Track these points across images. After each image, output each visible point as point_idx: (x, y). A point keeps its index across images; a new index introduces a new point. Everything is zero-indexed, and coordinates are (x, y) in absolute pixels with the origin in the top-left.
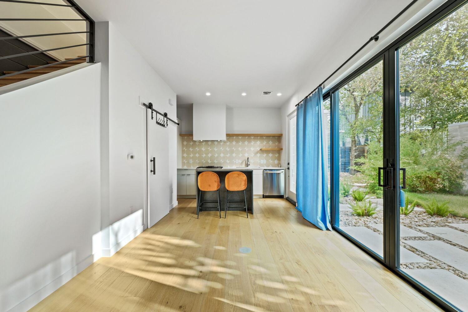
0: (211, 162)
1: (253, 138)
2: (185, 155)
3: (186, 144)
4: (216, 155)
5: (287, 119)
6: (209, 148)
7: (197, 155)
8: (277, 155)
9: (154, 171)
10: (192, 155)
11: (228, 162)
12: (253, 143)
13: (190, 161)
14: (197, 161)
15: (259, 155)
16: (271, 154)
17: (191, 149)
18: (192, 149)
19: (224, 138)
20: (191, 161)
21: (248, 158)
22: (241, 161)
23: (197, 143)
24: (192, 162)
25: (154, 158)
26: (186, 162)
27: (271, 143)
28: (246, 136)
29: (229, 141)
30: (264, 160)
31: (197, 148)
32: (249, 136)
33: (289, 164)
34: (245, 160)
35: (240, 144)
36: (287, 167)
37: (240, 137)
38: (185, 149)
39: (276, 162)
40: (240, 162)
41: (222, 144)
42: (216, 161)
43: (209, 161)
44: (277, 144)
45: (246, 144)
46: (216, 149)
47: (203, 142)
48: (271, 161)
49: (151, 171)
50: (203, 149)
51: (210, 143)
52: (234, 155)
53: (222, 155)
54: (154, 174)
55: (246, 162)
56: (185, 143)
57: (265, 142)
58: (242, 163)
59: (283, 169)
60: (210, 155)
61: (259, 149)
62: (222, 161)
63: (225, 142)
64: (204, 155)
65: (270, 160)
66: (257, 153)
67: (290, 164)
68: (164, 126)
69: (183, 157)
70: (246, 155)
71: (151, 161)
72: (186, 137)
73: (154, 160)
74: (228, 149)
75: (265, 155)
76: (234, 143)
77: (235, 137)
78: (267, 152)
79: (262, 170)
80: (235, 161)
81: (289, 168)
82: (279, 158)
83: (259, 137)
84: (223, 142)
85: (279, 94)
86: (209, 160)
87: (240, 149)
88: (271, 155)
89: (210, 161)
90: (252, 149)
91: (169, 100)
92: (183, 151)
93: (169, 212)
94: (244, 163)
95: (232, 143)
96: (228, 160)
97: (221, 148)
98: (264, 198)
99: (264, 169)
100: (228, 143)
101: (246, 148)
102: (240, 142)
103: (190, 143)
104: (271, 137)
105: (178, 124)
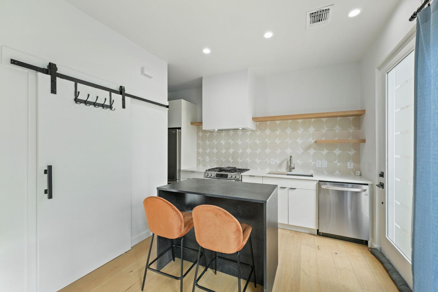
1: (302, 122)
2: (201, 150)
3: (202, 136)
4: (240, 151)
5: (378, 74)
6: (230, 141)
7: (215, 151)
8: (352, 152)
9: (49, 192)
10: (208, 151)
11: (258, 161)
12: (300, 131)
14: (215, 158)
15: (312, 151)
16: (337, 149)
17: (208, 143)
18: (209, 143)
19: (250, 125)
20: (207, 159)
21: (291, 157)
22: (279, 162)
23: (214, 134)
24: (208, 160)
25: (50, 167)
26: (201, 159)
27: (337, 129)
28: (288, 120)
29: (260, 130)
30: (323, 161)
31: (215, 141)
32: (294, 118)
33: (382, 175)
34: (287, 159)
35: (278, 132)
36: (377, 180)
37: (278, 122)
38: (200, 142)
39: (350, 165)
40: (278, 162)
41: (248, 133)
42: (239, 160)
43: (231, 160)
44: (351, 131)
45: (289, 133)
46: (240, 142)
47: (222, 132)
48: (338, 164)
49: (46, 192)
50: (223, 142)
51: (231, 133)
52: (268, 151)
53: (249, 151)
54: (50, 197)
55: (288, 162)
56: (201, 134)
57: (325, 128)
58: (280, 165)
59: (367, 184)
60: (231, 151)
61: (313, 141)
62: (249, 160)
63: (252, 131)
64: (224, 151)
65: (336, 162)
66: (309, 147)
67: (386, 175)
68: (110, 107)
69: (198, 153)
70: (289, 151)
71: (45, 172)
72: (201, 126)
73: (49, 171)
74: (258, 142)
75: (325, 152)
76: (268, 132)
77: (269, 122)
78: (330, 145)
79: (316, 183)
80: (269, 162)
81: (382, 185)
82: (357, 159)
83: (313, 120)
84: (251, 131)
85: (354, 13)
86: (231, 159)
87: (278, 141)
88: (337, 152)
90: (299, 141)
91: (142, 68)
92: (198, 144)
93: (132, 248)
94: (285, 165)
95: (265, 132)
96: (257, 159)
97: (248, 141)
98: (320, 235)
99: (319, 181)
100: (258, 133)
101: (288, 140)
102: (278, 129)
103: (207, 134)
104: (338, 118)
105: (167, 107)
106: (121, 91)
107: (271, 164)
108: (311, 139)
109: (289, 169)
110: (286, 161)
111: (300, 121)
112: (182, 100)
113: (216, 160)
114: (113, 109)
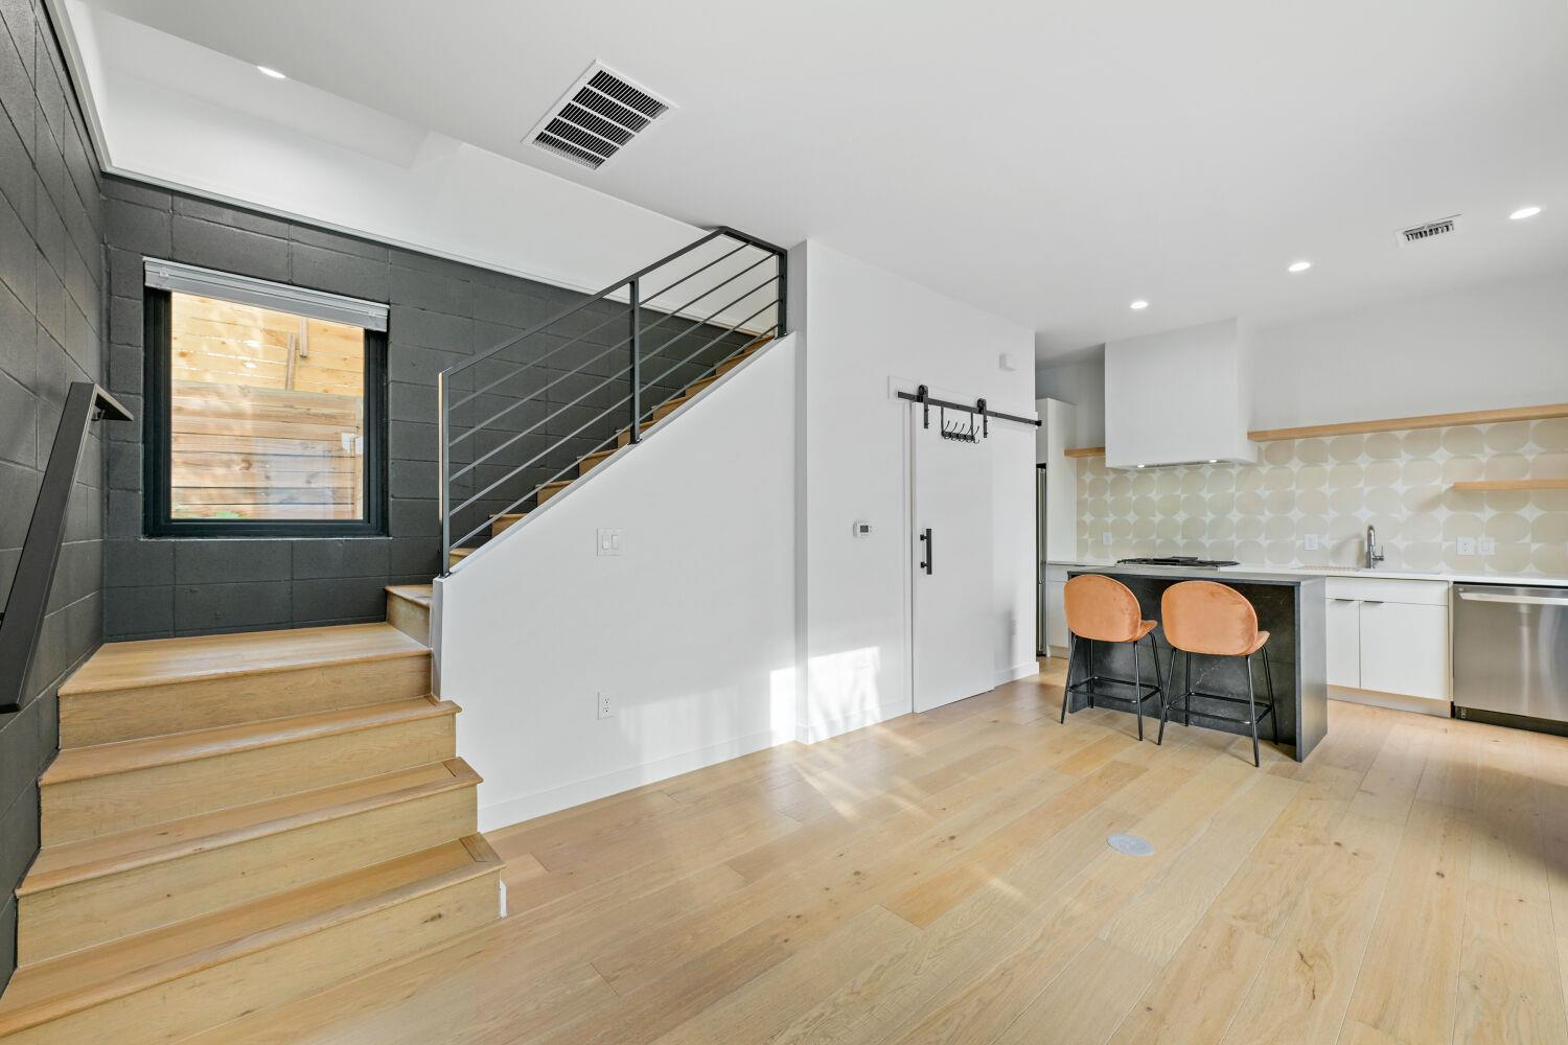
0: (1185, 541)
1: (1408, 437)
2: (1088, 518)
3: (1090, 481)
4: (1209, 517)
6: (1179, 492)
7: (1131, 517)
9: (927, 565)
10: (1110, 519)
11: (1264, 542)
12: (1402, 461)
13: (1104, 539)
14: (1130, 537)
15: (1442, 514)
16: (1531, 506)
17: (1109, 498)
18: (1112, 498)
19: (1239, 449)
20: (1108, 538)
21: (1371, 528)
22: (1334, 542)
23: (1128, 475)
24: (1111, 540)
25: (929, 531)
26: (1090, 541)
27: (1531, 451)
28: (1362, 432)
29: (1269, 462)
30: (1480, 538)
31: (1130, 494)
32: (1381, 428)
34: (1358, 536)
35: (1328, 467)
37: (1328, 440)
38: (1086, 496)
40: (1329, 542)
41: (1234, 472)
42: (1207, 541)
43: (1179, 540)
45: (1363, 466)
46: (1206, 495)
47: (1154, 472)
48: (1535, 547)
49: (923, 565)
50: (1155, 496)
51: (1181, 472)
52: (1296, 514)
53: (1235, 516)
54: (929, 572)
55: (1362, 543)
56: (1088, 478)
57: (1487, 450)
58: (1338, 551)
60: (1181, 517)
61: (1445, 487)
62: (1235, 540)
63: (1246, 465)
64: (1158, 518)
65: (1527, 539)
66: (1434, 502)
68: (972, 438)
69: (1081, 526)
70: (1365, 516)
71: (922, 538)
72: (1090, 459)
73: (927, 537)
74: (1263, 492)
75: (1488, 514)
76: (1295, 466)
77: (1298, 443)
78: (1504, 495)
79: (1445, 587)
80: (1299, 543)
83: (1445, 429)
84: (1241, 464)
85: (1525, 213)
86: (1179, 537)
87: (1327, 489)
88: (1530, 513)
89: (1184, 537)
90: (1400, 487)
91: (1000, 357)
92: (1081, 506)
93: (996, 688)
94: (1352, 549)
95: (1288, 465)
96: (1263, 536)
97: (1233, 490)
98: (1460, 718)
99: (1455, 583)
100: (1265, 470)
101: (1361, 485)
102: (1330, 457)
103: (1106, 477)
104: (1534, 423)
105: (1038, 423)
106: (981, 407)
107: (1308, 548)
108: (1437, 482)
109: (1365, 561)
110: (1357, 540)
111: (1401, 435)
112: (1049, 399)
113: (1134, 541)
114: (977, 441)
